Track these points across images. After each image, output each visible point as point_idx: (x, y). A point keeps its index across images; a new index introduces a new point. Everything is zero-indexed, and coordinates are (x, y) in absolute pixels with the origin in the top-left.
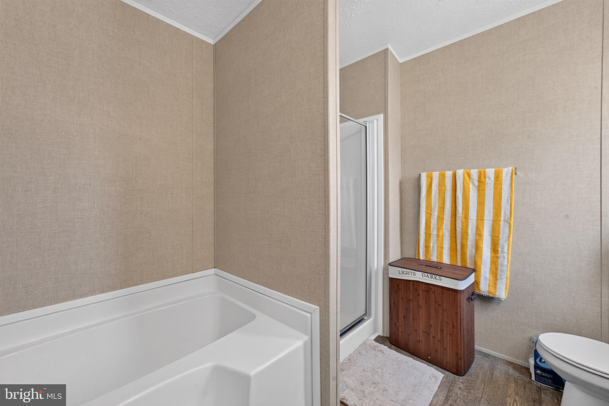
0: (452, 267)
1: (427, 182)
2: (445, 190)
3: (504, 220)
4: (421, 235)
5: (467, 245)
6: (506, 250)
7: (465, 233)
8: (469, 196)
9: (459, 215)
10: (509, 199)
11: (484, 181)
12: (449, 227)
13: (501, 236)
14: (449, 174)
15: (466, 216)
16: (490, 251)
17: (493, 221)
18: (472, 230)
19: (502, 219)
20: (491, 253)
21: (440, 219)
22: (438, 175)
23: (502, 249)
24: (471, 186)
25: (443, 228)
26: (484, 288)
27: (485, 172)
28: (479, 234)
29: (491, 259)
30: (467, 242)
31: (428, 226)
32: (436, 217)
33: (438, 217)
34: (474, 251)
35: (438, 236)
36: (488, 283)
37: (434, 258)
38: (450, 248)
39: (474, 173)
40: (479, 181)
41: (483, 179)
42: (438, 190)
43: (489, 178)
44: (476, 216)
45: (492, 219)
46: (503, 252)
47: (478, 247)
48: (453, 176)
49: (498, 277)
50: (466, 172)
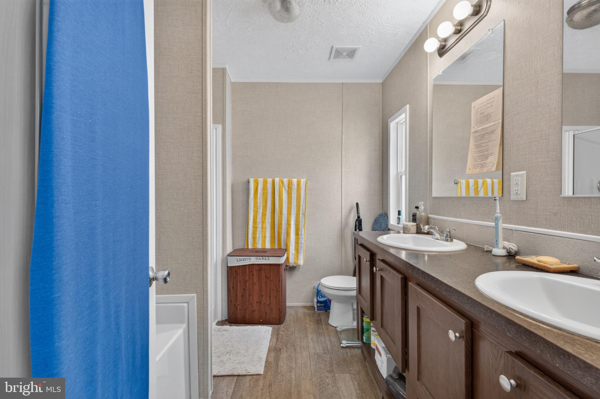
0: (272, 250)
1: (254, 187)
2: (267, 193)
3: (302, 214)
4: (250, 229)
5: (281, 232)
6: (303, 234)
7: (280, 224)
8: (283, 197)
9: (277, 211)
10: (305, 199)
11: (291, 187)
12: (270, 221)
13: (300, 224)
14: (270, 180)
15: (281, 212)
16: (294, 235)
17: (296, 214)
18: (284, 222)
19: (301, 213)
20: (295, 236)
21: (264, 215)
22: (262, 181)
23: (301, 232)
24: (284, 190)
25: (266, 222)
26: (292, 261)
27: (292, 181)
28: (289, 224)
29: (295, 240)
30: (281, 230)
31: (255, 222)
32: (261, 214)
33: (262, 213)
34: (286, 236)
35: (262, 228)
36: (294, 257)
37: (259, 246)
38: (271, 236)
39: (285, 180)
40: (289, 187)
41: (290, 186)
42: (262, 192)
43: (294, 185)
44: (286, 211)
45: (295, 213)
46: (301, 234)
47: (288, 234)
48: (272, 183)
49: (299, 251)
50: (280, 181)
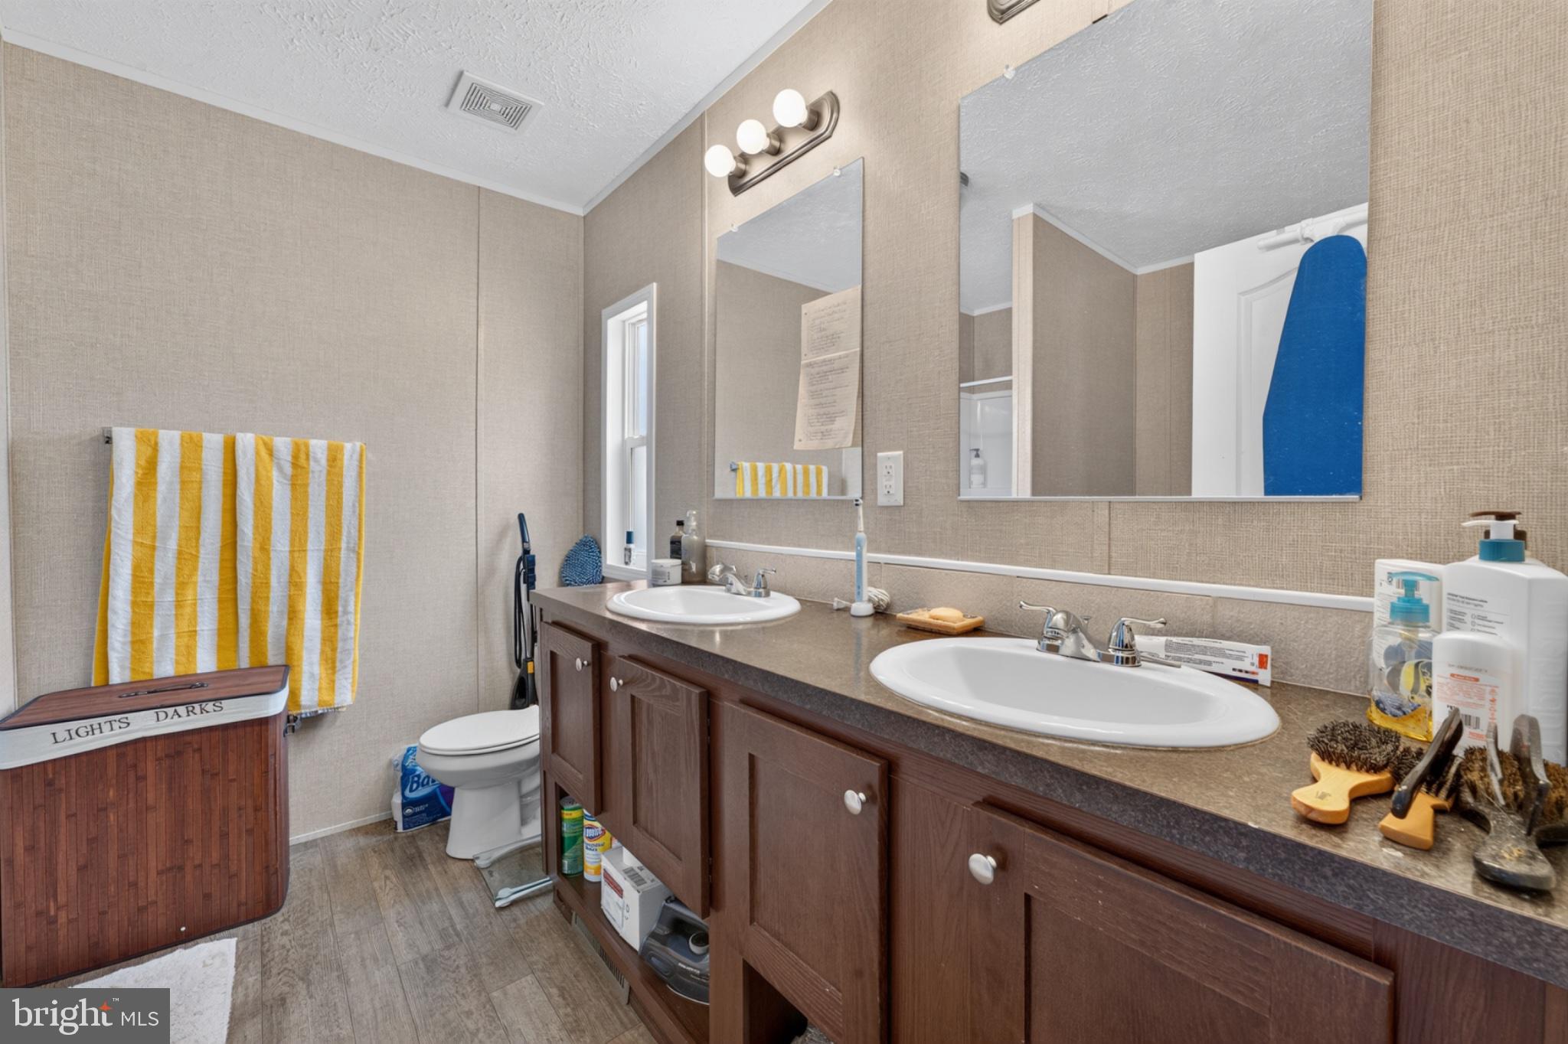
0: (220, 676)
1: (138, 458)
2: (200, 482)
3: (348, 549)
4: (115, 613)
5: (267, 612)
6: (351, 608)
7: (261, 587)
8: (271, 498)
9: (246, 544)
10: (357, 505)
11: (305, 466)
12: (215, 577)
13: (341, 580)
14: (213, 442)
15: (264, 547)
16: (319, 616)
17: (326, 551)
18: (279, 577)
19: (343, 545)
20: (322, 619)
21: (187, 558)
22: (177, 441)
23: (345, 607)
24: (275, 474)
25: (195, 583)
26: (309, 700)
27: (307, 446)
28: (295, 583)
29: (323, 632)
30: (267, 605)
31: (142, 581)
32: (171, 557)
33: (180, 553)
34: (285, 623)
35: (179, 604)
36: (316, 686)
37: (165, 668)
38: (219, 629)
39: (283, 445)
40: (295, 465)
41: (302, 461)
42: (177, 480)
43: (316, 461)
44: (287, 542)
45: (323, 548)
46: (346, 613)
47: (293, 614)
48: (225, 447)
49: (338, 664)
50: (261, 442)
